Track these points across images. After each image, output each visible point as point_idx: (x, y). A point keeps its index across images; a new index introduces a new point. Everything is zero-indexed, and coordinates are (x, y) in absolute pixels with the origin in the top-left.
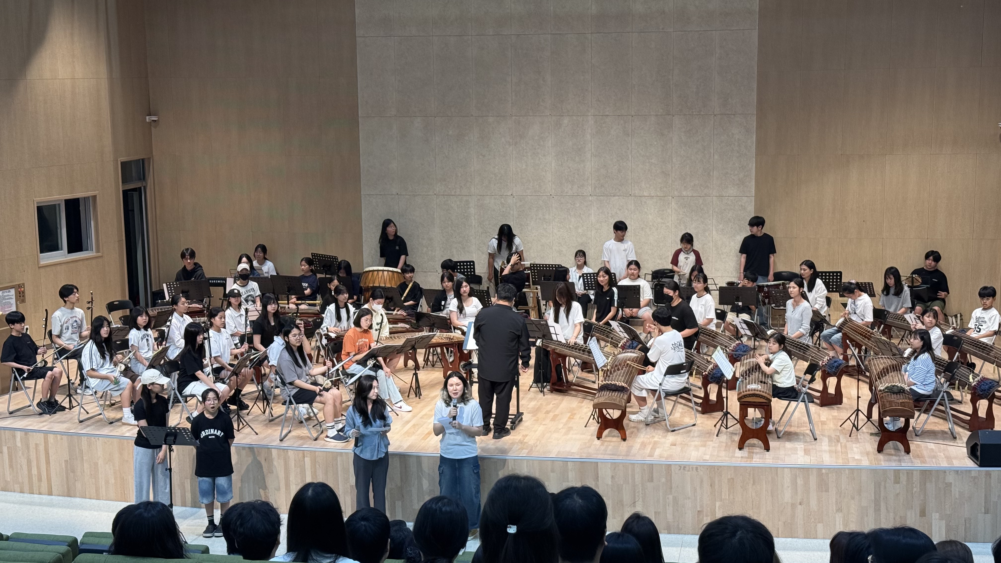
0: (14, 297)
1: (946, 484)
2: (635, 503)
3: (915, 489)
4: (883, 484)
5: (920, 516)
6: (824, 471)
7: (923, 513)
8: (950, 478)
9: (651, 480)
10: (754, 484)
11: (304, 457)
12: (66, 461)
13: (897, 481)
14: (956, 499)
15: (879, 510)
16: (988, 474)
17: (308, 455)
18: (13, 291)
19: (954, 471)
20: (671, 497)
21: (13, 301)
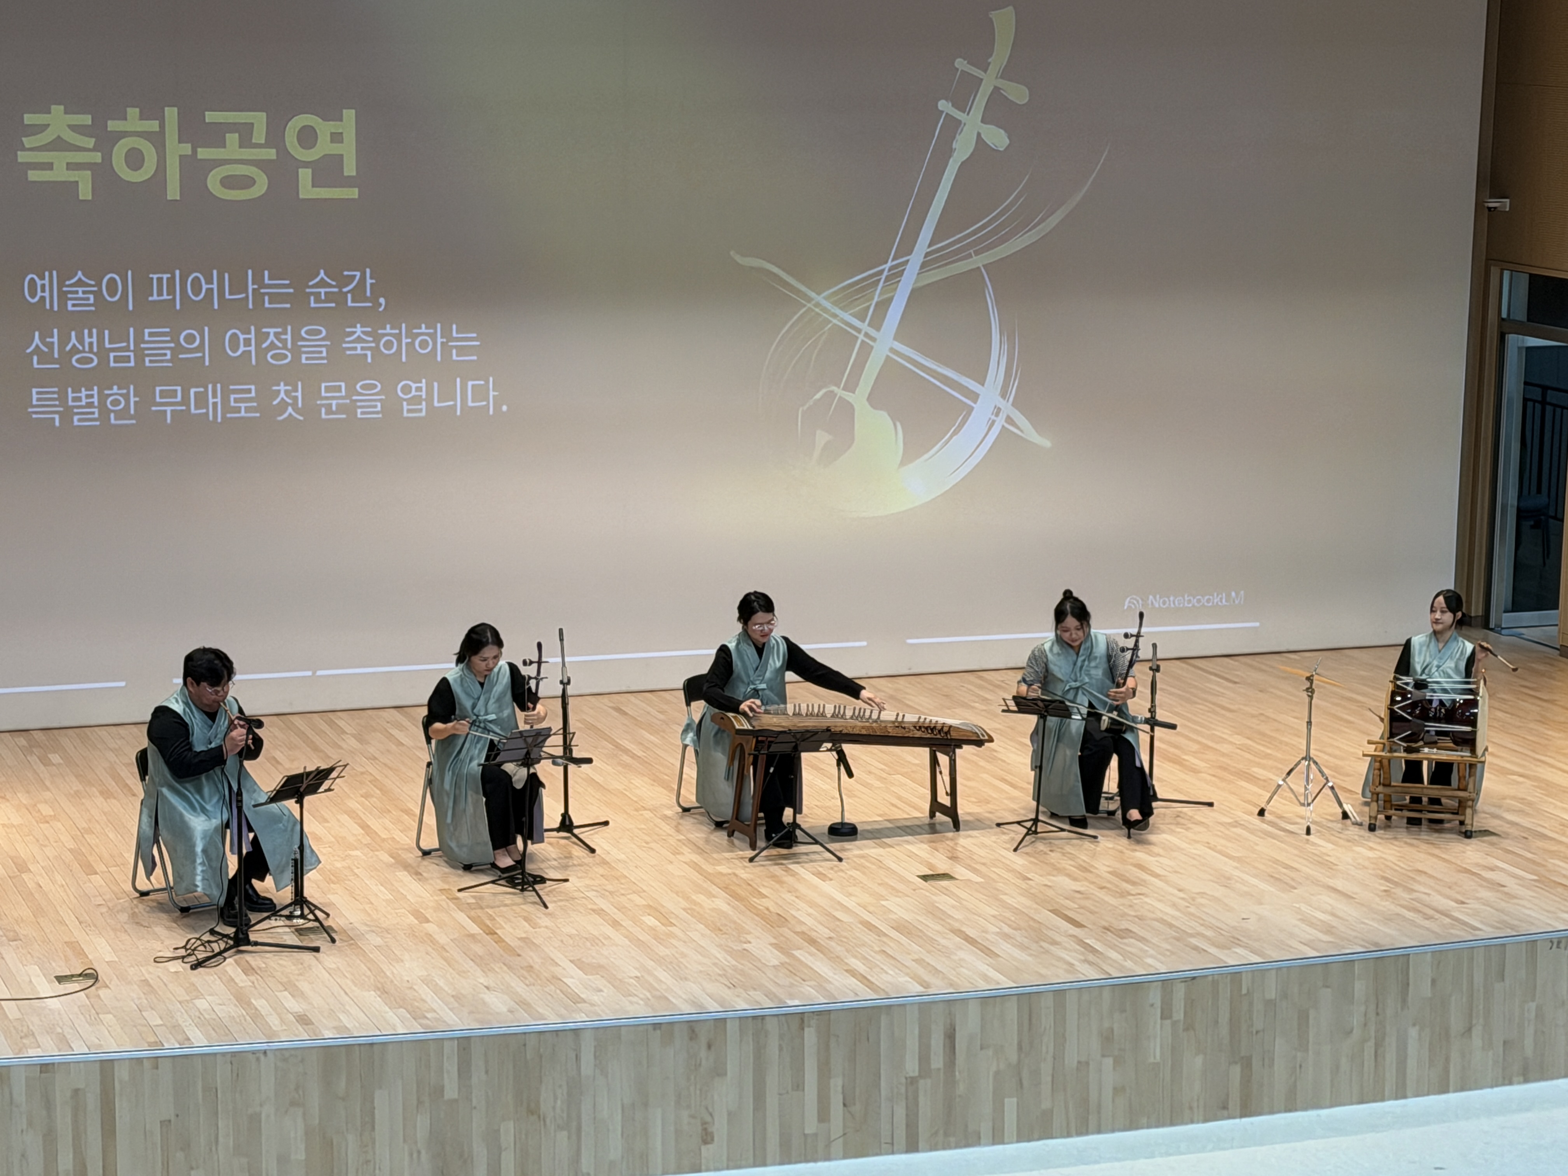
2: (1469, 1030)
9: (1502, 977)
11: (803, 1029)
12: (165, 1124)
17: (813, 1022)
20: (1533, 1006)
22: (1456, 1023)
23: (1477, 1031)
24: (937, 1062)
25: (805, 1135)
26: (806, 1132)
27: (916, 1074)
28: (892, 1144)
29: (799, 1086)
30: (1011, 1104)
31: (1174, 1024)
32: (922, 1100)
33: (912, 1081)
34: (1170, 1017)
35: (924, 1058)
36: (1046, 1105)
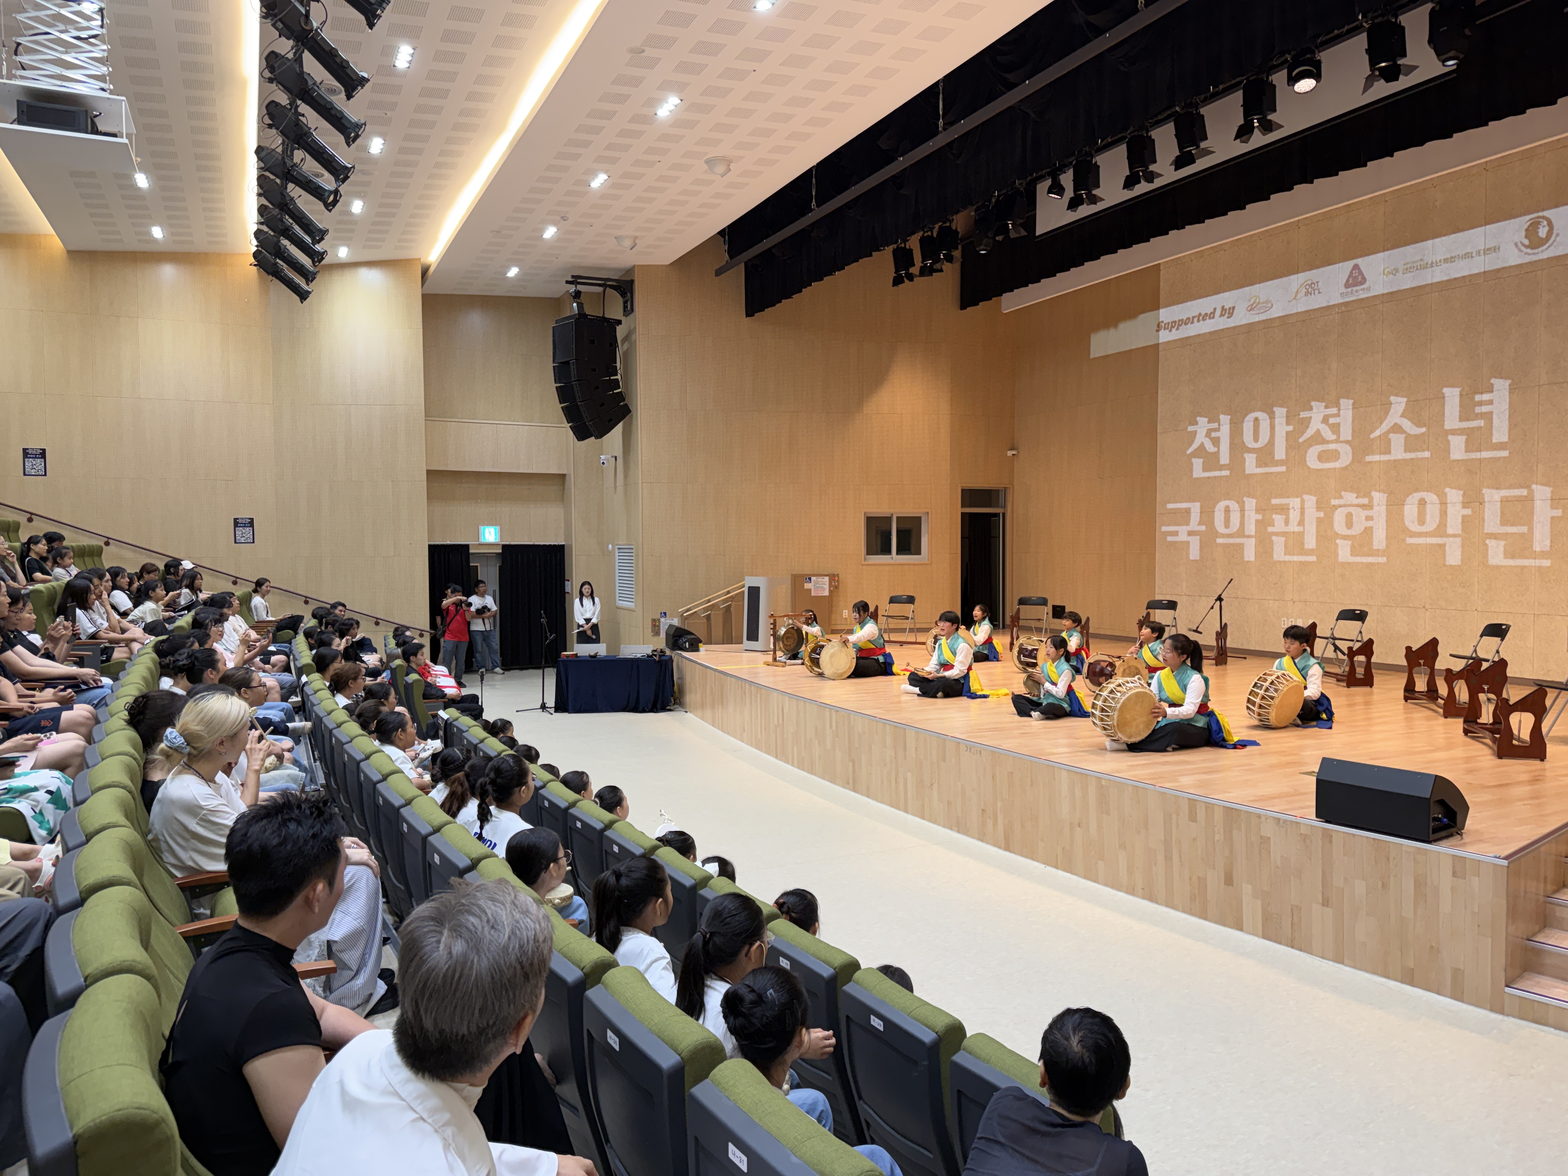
0: (827, 583)
1: (1261, 837)
3: (1217, 837)
4: (1174, 817)
5: (1225, 884)
6: (1103, 783)
7: (1229, 880)
8: (1268, 830)
10: (1031, 786)
13: (1193, 817)
14: (1278, 867)
15: (1171, 858)
16: (1328, 836)
18: (827, 579)
19: (1274, 818)
21: (827, 587)
22: (926, 779)
23: (935, 788)
26: (759, 737)
30: (795, 749)
36: (803, 754)
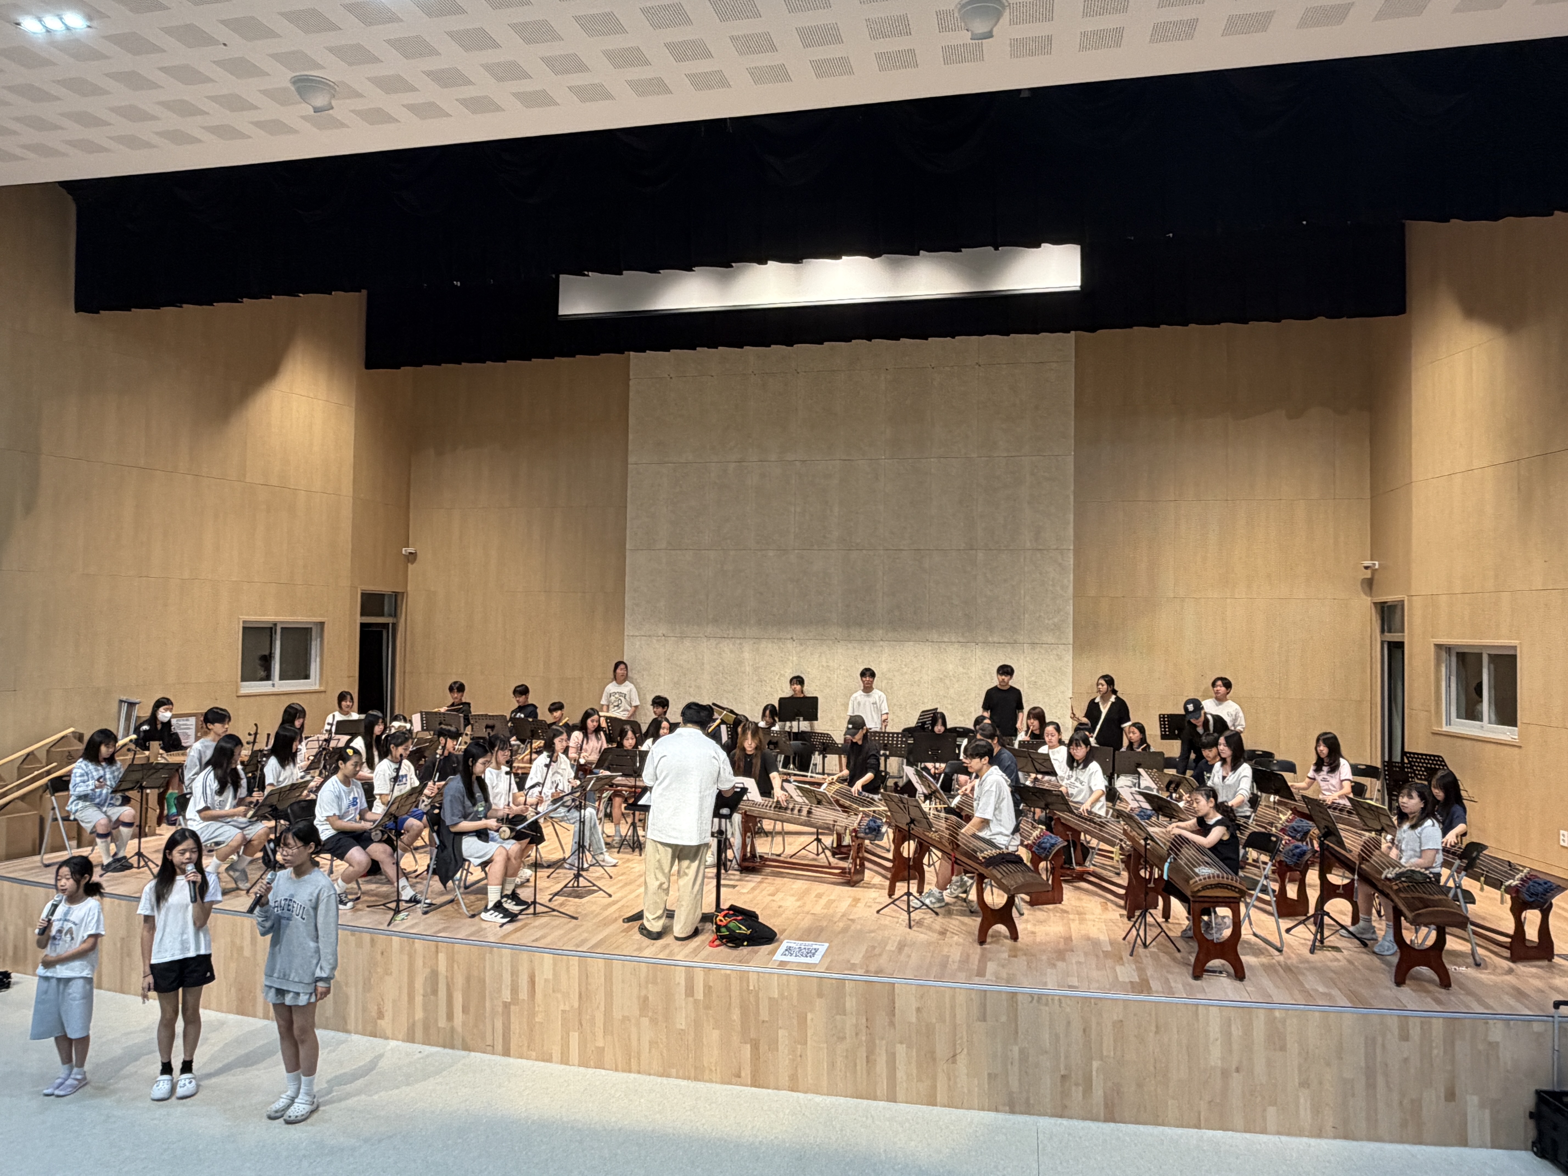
1: (1489, 1043)
2: (954, 1056)
3: (1435, 1052)
4: (1379, 1040)
5: (1446, 1101)
7: (1451, 1095)
15: (1375, 1086)
18: (192, 720)
20: (1016, 1049)
22: (942, 1049)
23: (962, 1060)
24: (523, 995)
25: (438, 1028)
26: (440, 1025)
27: (509, 1000)
28: (493, 1047)
29: (435, 992)
30: (574, 1037)
31: (696, 1002)
32: (513, 1019)
33: (506, 1006)
34: (693, 996)
35: (515, 990)
36: (600, 1043)
